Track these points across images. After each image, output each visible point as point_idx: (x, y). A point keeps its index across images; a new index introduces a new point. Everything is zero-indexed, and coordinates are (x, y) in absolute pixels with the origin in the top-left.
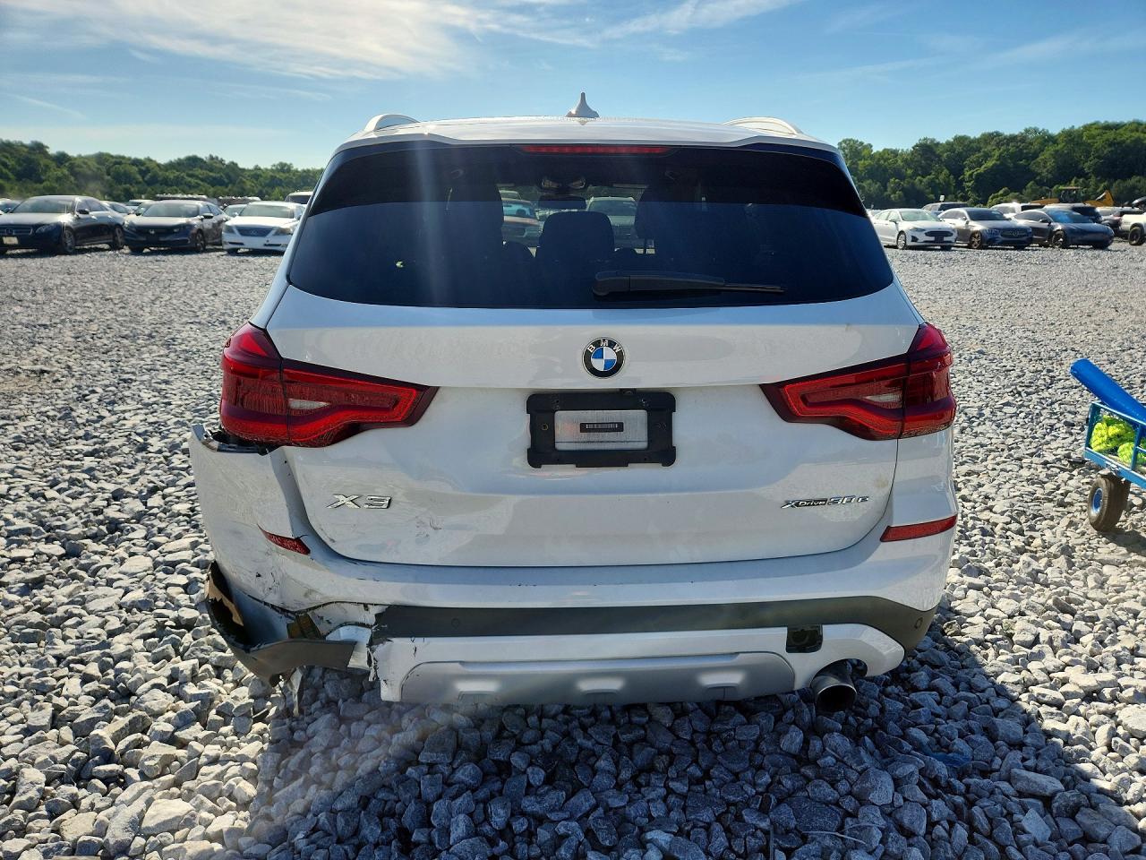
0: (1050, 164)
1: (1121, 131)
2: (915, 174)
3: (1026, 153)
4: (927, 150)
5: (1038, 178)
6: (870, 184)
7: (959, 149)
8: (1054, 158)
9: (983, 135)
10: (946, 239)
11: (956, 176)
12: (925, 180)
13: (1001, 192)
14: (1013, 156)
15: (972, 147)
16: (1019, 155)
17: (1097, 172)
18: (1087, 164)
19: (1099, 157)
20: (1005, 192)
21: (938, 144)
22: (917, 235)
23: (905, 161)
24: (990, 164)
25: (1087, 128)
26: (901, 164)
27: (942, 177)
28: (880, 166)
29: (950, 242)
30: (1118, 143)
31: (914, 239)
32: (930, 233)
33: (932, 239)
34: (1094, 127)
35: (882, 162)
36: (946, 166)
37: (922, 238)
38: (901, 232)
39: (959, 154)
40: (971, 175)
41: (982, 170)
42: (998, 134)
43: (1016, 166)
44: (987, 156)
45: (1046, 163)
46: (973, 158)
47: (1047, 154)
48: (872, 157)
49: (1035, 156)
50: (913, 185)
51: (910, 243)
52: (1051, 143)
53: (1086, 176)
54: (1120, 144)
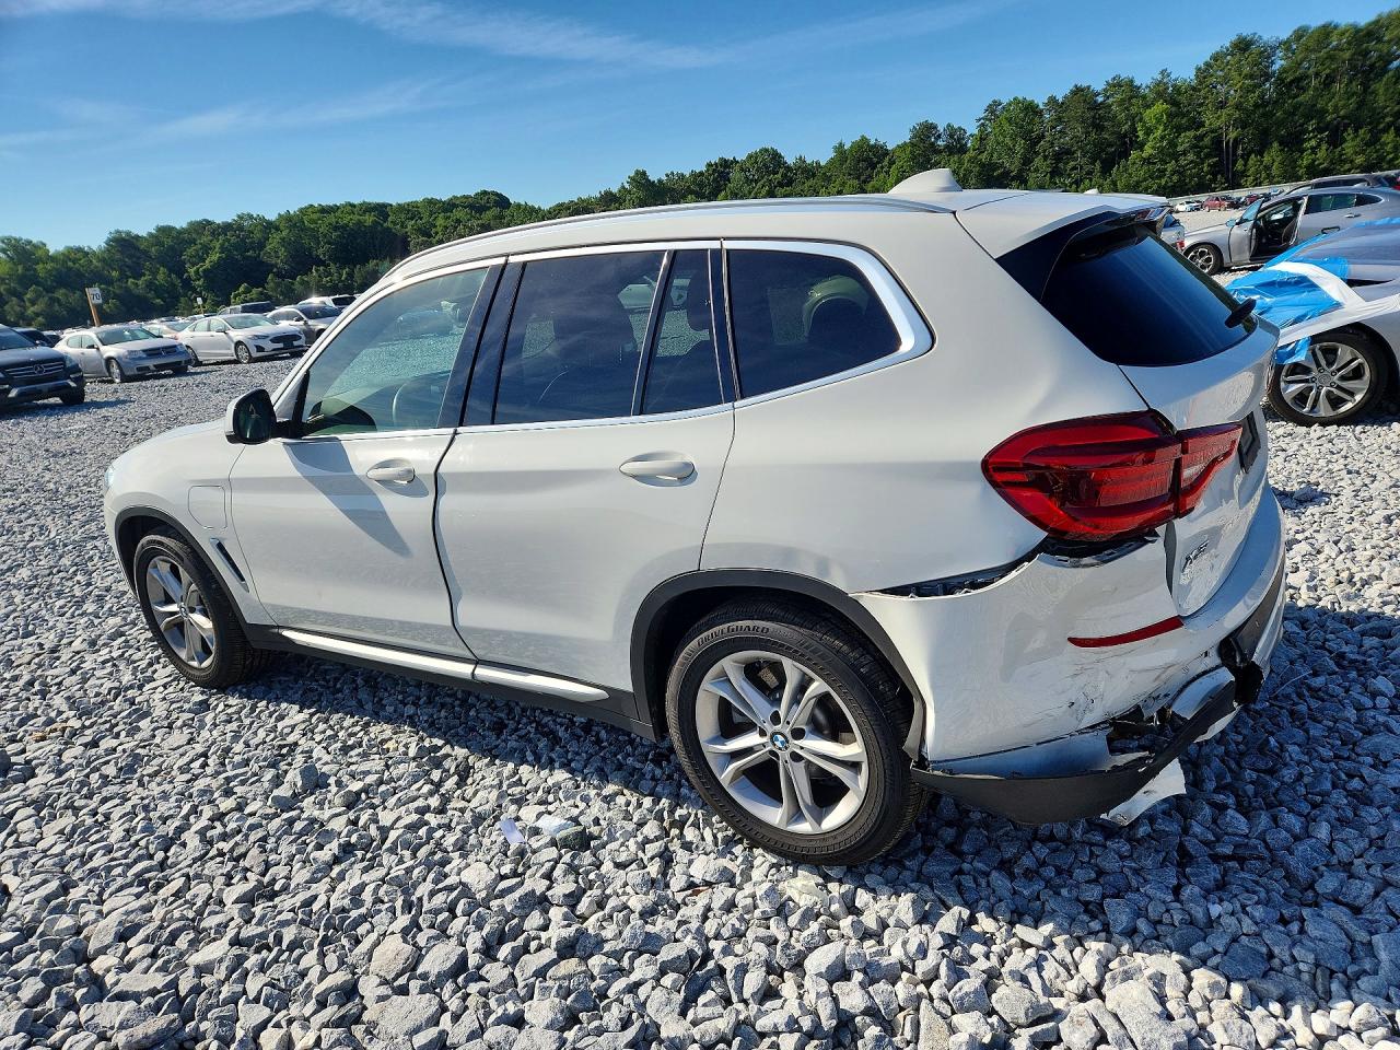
0: (282, 252)
1: (338, 214)
2: (123, 277)
3: (251, 243)
4: (124, 245)
5: (275, 270)
6: (66, 295)
7: (168, 242)
8: (283, 246)
9: (191, 224)
10: (295, 343)
11: (180, 275)
12: (140, 282)
13: (241, 289)
14: (236, 247)
15: (183, 239)
16: (242, 246)
17: (335, 259)
18: (320, 251)
19: (329, 243)
20: (246, 288)
21: (137, 237)
22: (261, 343)
23: (103, 260)
24: (214, 257)
25: (303, 211)
26: (99, 265)
27: (160, 277)
28: (70, 269)
29: (302, 346)
30: (342, 227)
31: (260, 349)
32: (276, 340)
33: (281, 345)
34: (310, 210)
35: (70, 264)
36: (158, 263)
37: (269, 346)
38: (239, 343)
39: (171, 248)
40: (197, 272)
41: (207, 264)
42: (209, 223)
43: (245, 258)
44: (207, 249)
45: (275, 251)
46: (191, 251)
47: (274, 241)
48: (53, 259)
49: (261, 245)
50: (127, 290)
51: (255, 354)
52: (273, 231)
53: (323, 263)
54: (345, 227)
